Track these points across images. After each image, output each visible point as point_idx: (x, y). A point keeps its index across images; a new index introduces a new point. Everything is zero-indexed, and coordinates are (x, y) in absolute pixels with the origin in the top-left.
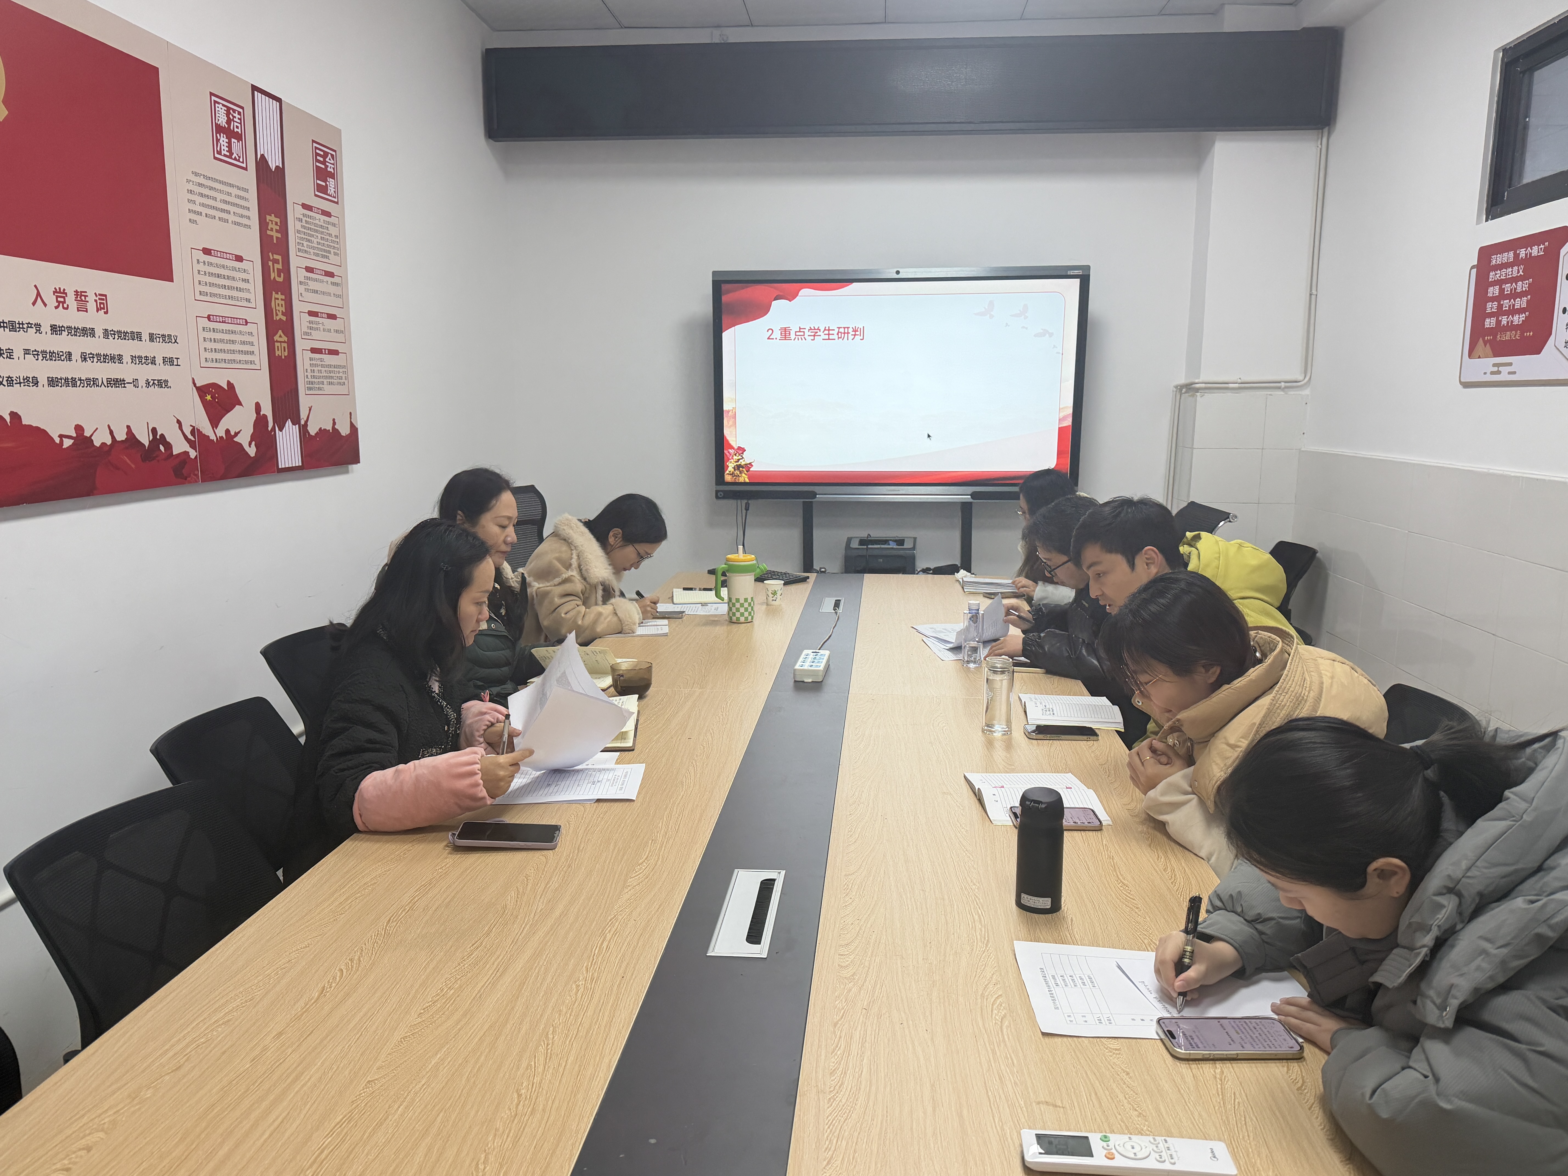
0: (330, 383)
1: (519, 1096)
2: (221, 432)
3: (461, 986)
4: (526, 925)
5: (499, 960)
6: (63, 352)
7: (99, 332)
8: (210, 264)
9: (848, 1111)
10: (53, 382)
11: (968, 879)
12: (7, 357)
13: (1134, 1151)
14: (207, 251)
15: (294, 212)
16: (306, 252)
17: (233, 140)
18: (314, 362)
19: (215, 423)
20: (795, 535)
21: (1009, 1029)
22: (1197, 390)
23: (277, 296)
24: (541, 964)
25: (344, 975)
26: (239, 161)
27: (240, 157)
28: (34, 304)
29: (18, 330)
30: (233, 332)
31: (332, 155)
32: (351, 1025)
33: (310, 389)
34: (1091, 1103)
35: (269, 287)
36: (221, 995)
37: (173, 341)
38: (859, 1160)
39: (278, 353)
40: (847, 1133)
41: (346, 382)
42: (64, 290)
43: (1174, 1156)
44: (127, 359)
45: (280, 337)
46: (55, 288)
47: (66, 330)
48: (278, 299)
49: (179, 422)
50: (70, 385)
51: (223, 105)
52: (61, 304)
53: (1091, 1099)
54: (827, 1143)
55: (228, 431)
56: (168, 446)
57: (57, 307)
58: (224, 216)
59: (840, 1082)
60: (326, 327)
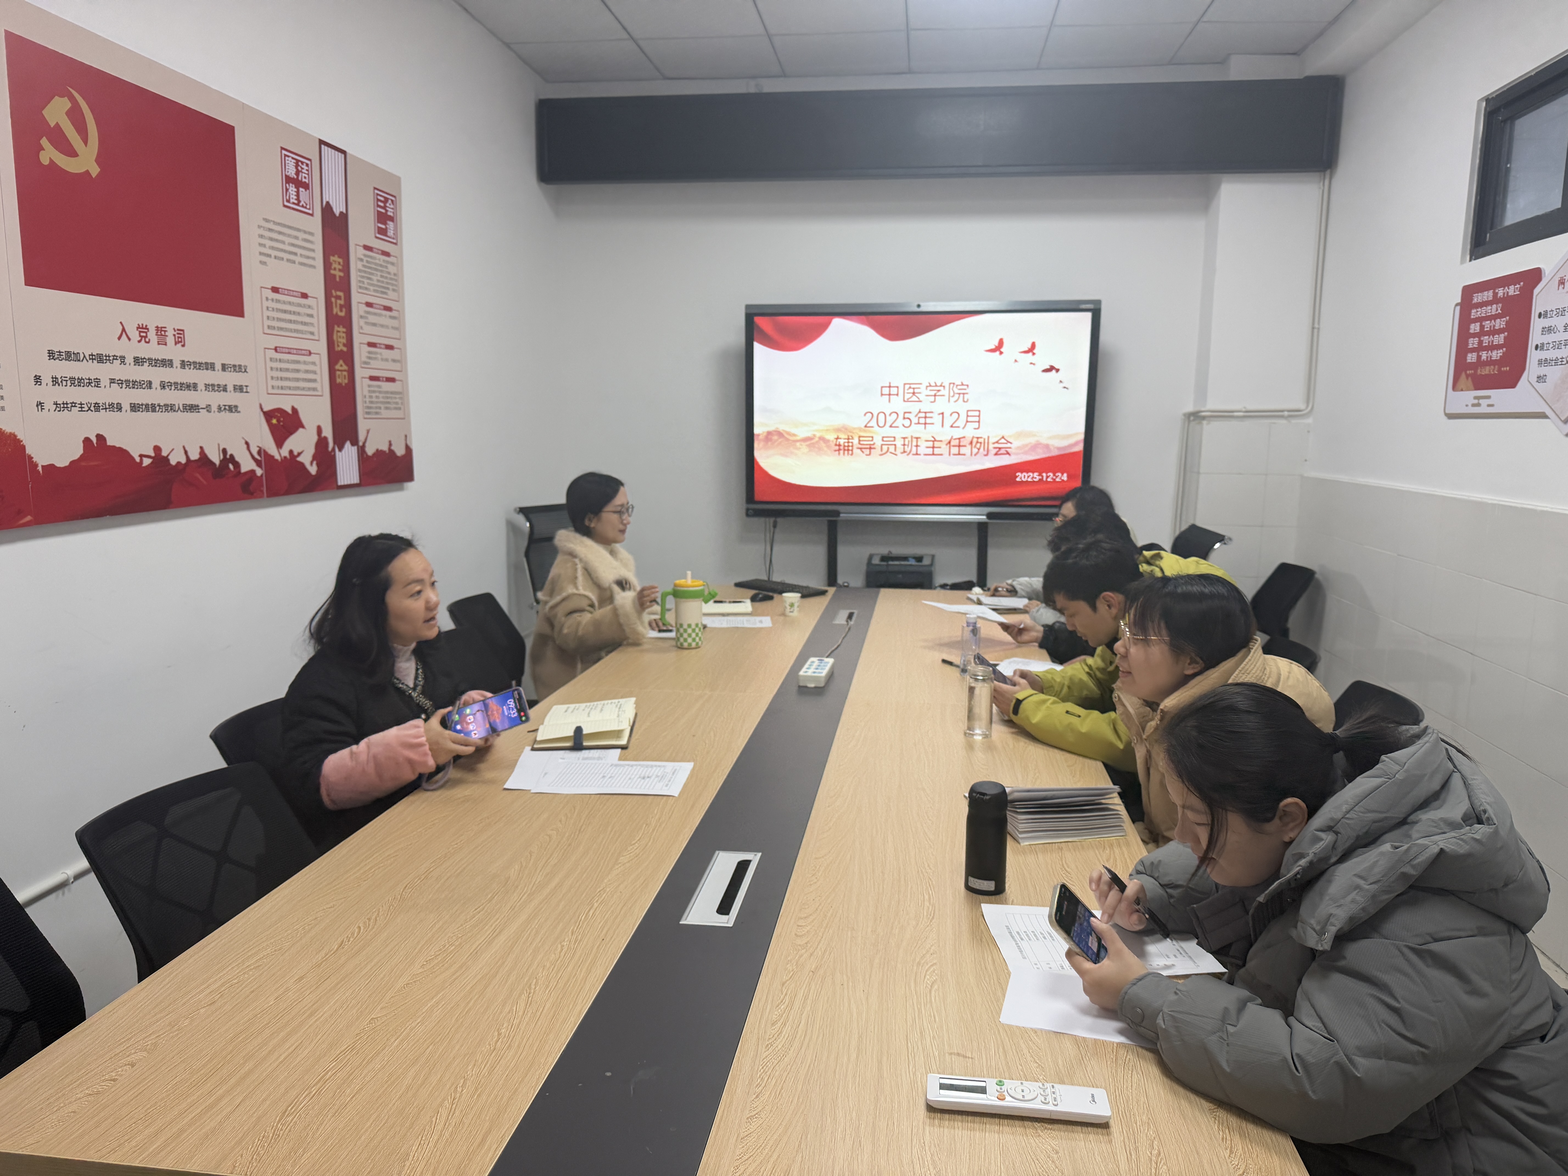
0: (387, 408)
1: (499, 1034)
2: (285, 452)
3: (460, 944)
4: (525, 894)
5: (497, 923)
6: (144, 381)
7: (177, 363)
8: (278, 301)
9: (782, 1055)
10: (134, 408)
11: (926, 863)
12: (95, 386)
13: (1023, 1094)
14: (275, 290)
15: (356, 252)
16: (366, 289)
17: (301, 189)
18: (372, 389)
19: (279, 444)
20: (820, 552)
21: (937, 993)
22: (1204, 418)
23: (339, 329)
24: (533, 927)
25: (361, 931)
26: (306, 208)
27: (306, 204)
28: (119, 338)
29: (105, 361)
30: (298, 362)
31: (392, 201)
32: (363, 973)
33: (368, 413)
34: (998, 1055)
35: (332, 321)
36: (255, 945)
37: (243, 370)
38: (784, 1095)
39: (339, 381)
40: (778, 1073)
41: (402, 407)
42: (146, 326)
43: (1058, 1099)
44: (201, 386)
45: (341, 366)
46: (138, 325)
47: (148, 362)
48: (340, 332)
49: (247, 443)
50: (150, 410)
51: (293, 158)
52: (143, 339)
53: (998, 1052)
54: (759, 1081)
55: (291, 452)
56: (237, 465)
57: (139, 341)
58: (292, 257)
59: (780, 1031)
60: (385, 357)
